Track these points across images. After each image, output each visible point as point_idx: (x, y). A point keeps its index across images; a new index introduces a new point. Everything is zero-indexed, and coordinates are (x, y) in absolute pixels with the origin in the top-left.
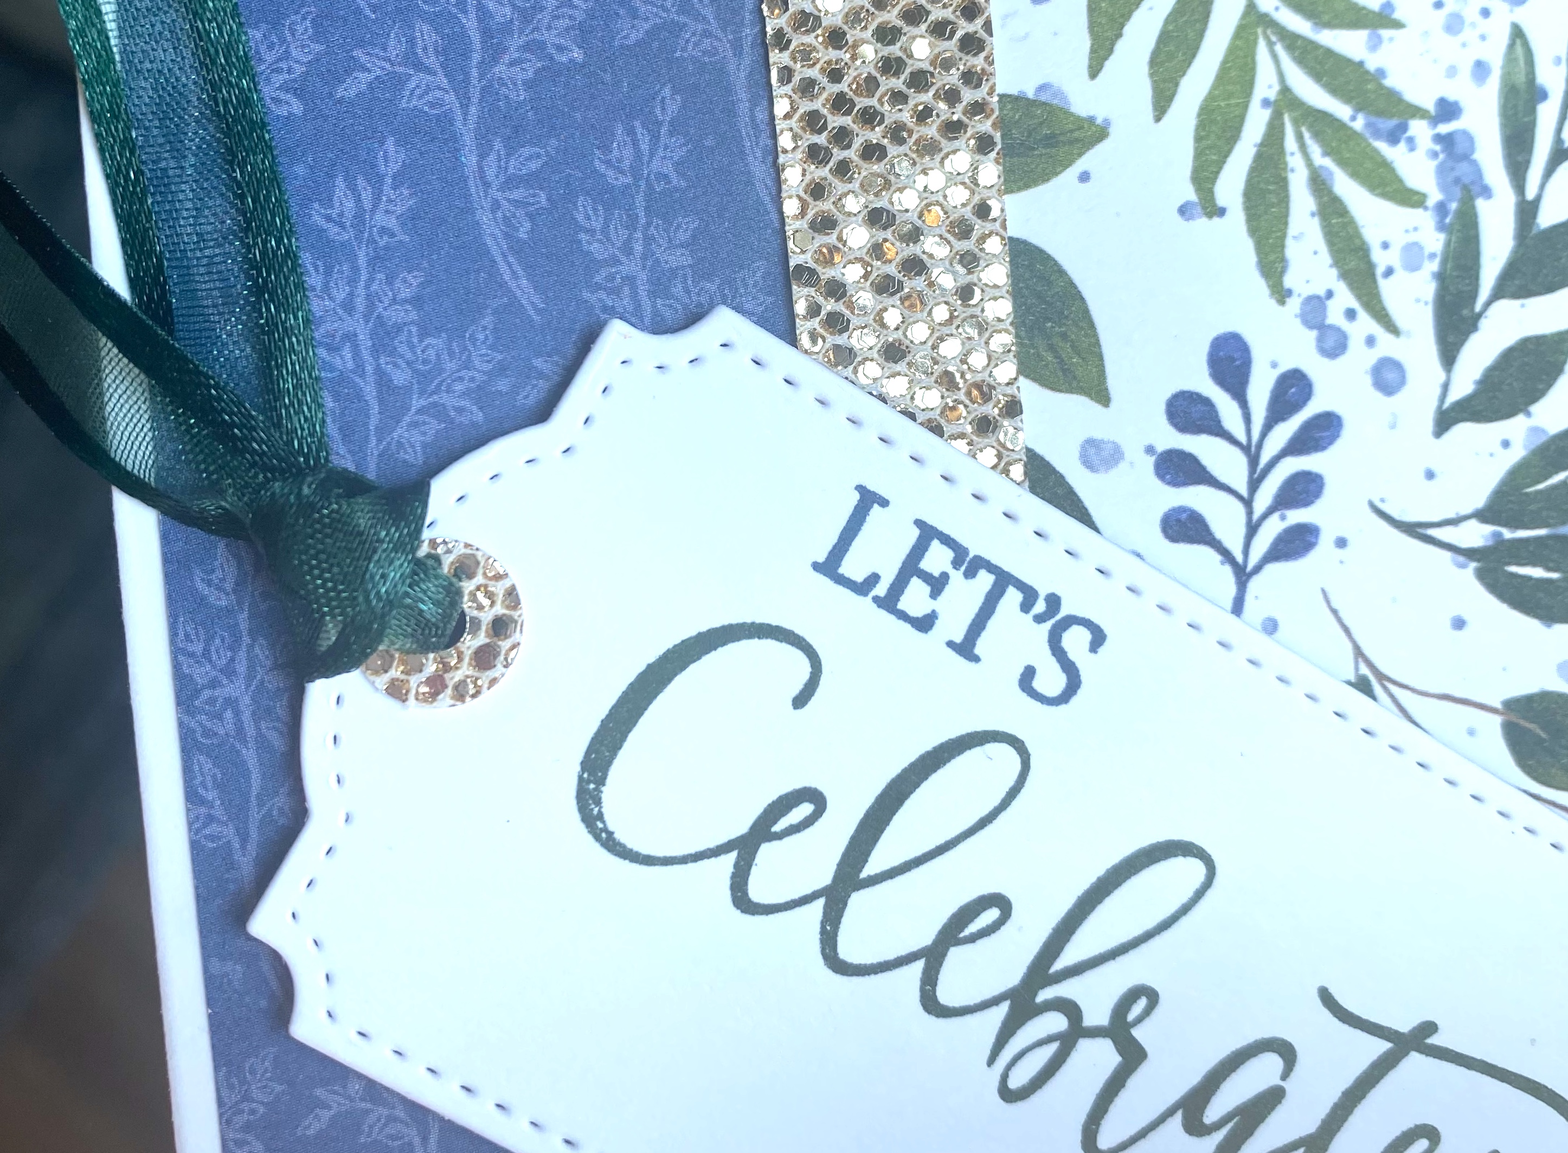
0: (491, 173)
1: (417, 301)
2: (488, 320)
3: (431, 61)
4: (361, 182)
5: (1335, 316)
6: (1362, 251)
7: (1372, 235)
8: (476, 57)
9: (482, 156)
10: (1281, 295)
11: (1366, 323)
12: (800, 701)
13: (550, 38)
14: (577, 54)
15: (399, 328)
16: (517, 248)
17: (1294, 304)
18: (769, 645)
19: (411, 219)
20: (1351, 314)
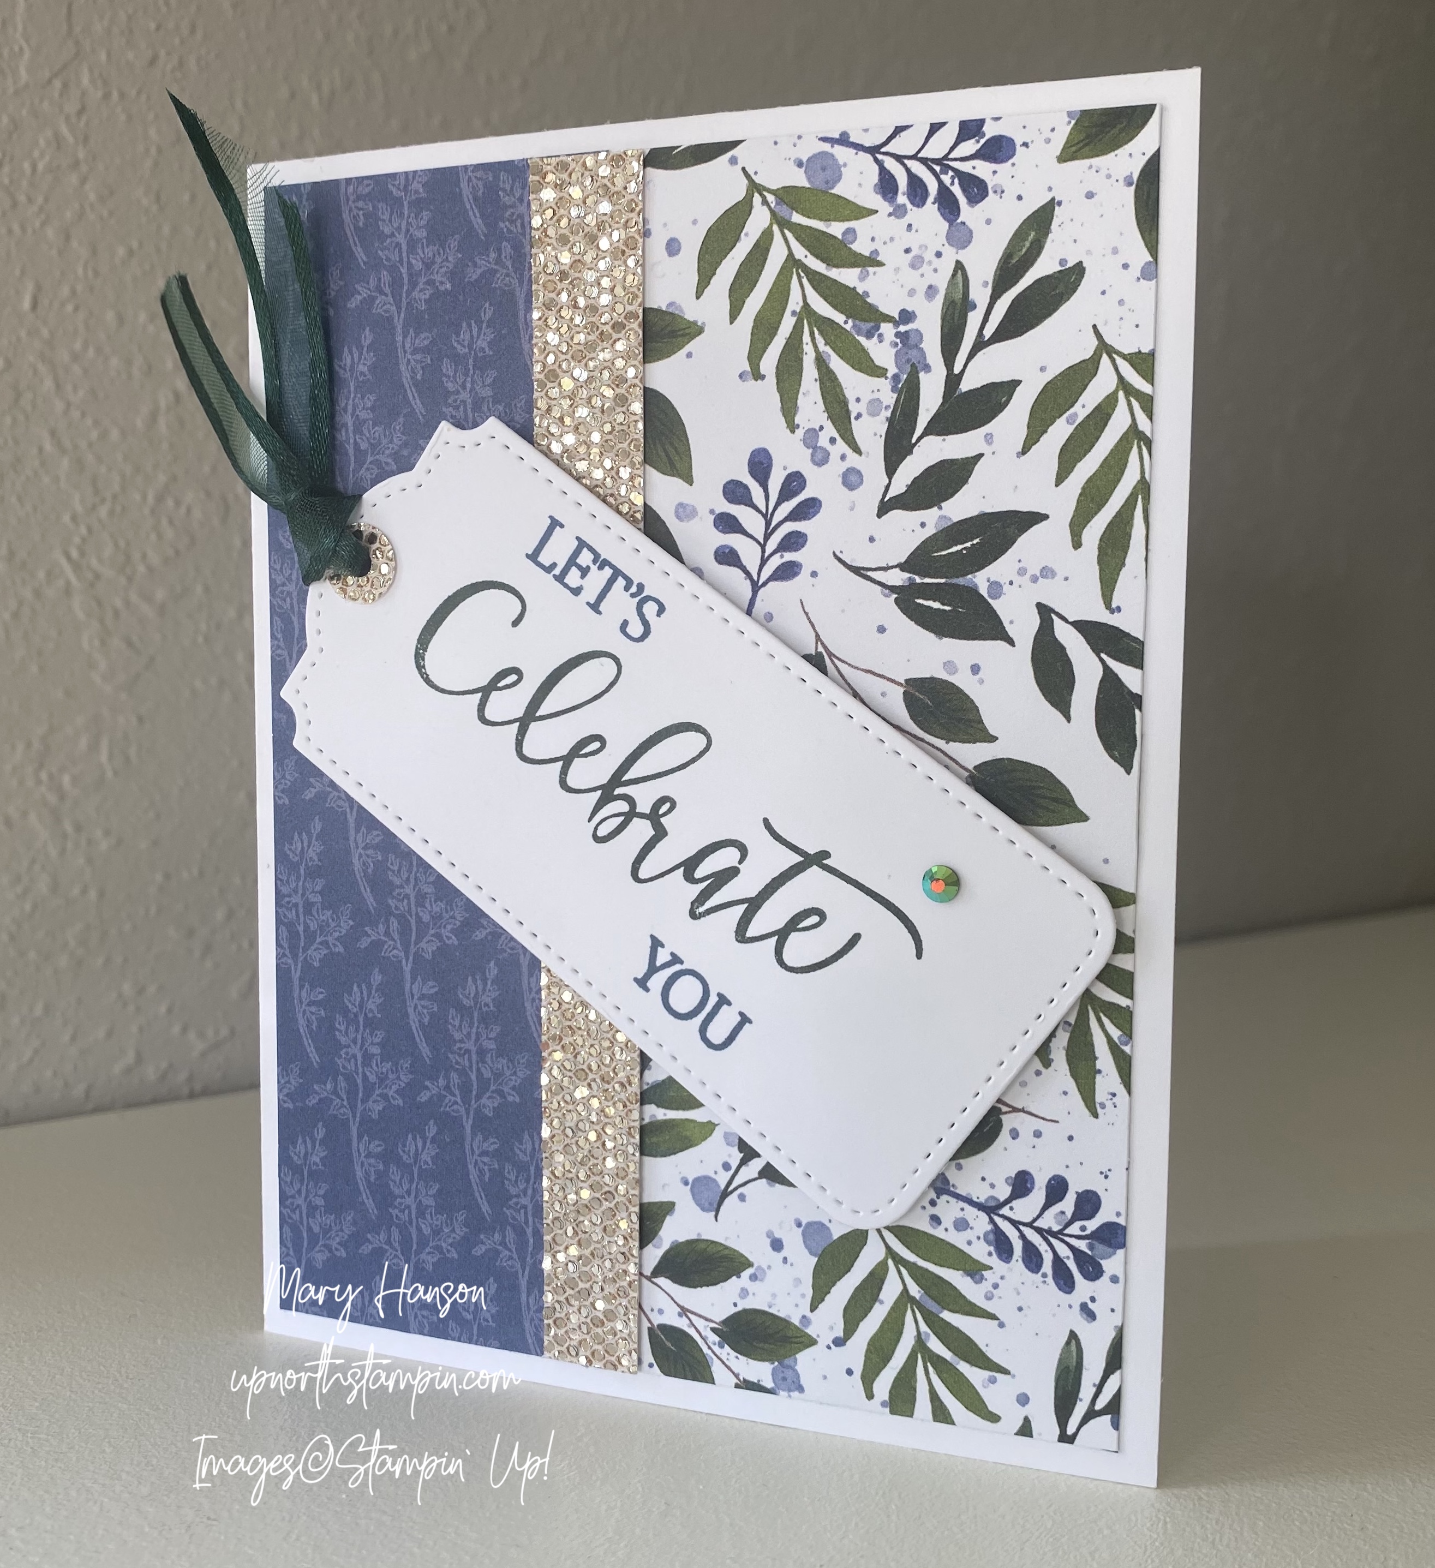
0: (407, 345)
1: (373, 409)
2: (401, 420)
3: (387, 290)
4: (354, 350)
5: (823, 441)
6: (844, 403)
7: (850, 395)
8: (405, 288)
9: (405, 337)
10: (793, 427)
11: (841, 446)
12: (515, 623)
13: (438, 278)
14: (449, 286)
15: (365, 421)
16: (416, 384)
17: (800, 433)
18: (503, 593)
19: (373, 368)
20: (833, 441)
